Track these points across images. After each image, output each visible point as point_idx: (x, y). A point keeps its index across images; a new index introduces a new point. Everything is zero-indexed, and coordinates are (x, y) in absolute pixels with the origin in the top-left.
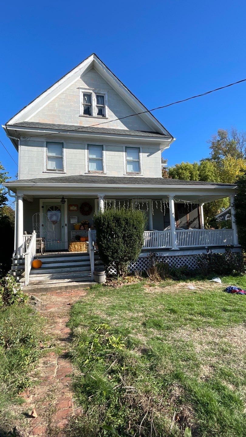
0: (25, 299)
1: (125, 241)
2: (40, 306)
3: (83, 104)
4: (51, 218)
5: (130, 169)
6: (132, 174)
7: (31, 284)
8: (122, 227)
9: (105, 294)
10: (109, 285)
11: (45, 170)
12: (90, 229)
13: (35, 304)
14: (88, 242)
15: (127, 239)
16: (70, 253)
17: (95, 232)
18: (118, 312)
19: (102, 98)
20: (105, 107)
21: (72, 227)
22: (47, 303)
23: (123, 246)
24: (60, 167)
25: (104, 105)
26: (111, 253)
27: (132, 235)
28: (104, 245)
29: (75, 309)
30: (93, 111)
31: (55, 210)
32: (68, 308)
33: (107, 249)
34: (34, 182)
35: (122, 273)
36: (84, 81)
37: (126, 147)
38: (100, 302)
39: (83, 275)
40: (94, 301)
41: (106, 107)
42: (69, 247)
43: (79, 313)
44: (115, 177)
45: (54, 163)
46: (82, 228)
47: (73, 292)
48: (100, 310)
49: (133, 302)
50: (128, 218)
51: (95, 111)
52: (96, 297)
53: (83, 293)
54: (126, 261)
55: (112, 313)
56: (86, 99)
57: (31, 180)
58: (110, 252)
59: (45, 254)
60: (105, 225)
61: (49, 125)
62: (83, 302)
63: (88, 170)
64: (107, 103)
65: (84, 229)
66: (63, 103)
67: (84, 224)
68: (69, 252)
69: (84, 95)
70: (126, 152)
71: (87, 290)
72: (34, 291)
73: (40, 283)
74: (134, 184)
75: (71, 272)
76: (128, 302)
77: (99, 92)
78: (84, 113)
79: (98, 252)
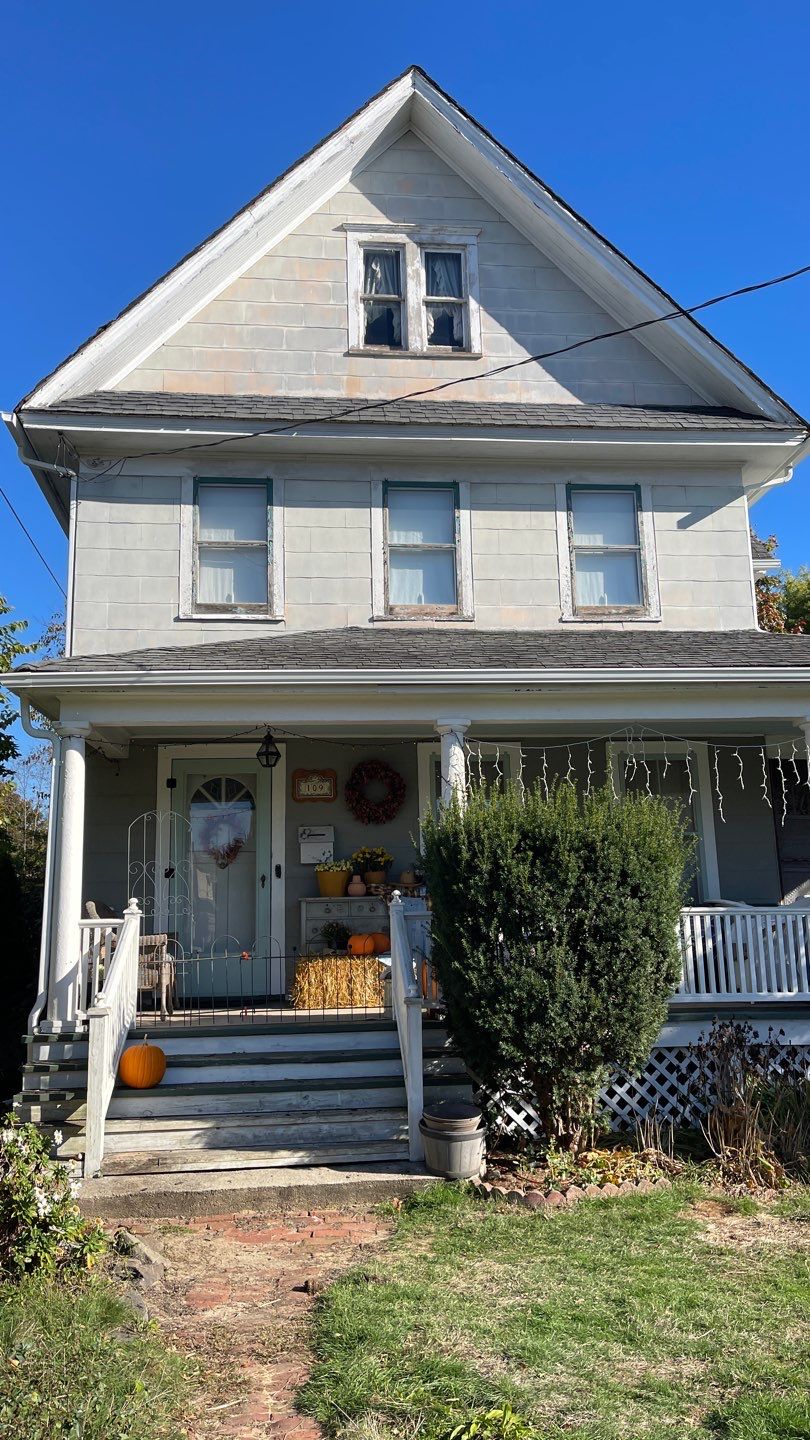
0: (91, 1251)
1: (584, 956)
2: (158, 1288)
3: (364, 300)
4: (206, 836)
5: (592, 589)
6: (604, 618)
7: (116, 1168)
8: (564, 885)
9: (486, 1242)
10: (504, 1191)
11: (186, 610)
12: (397, 892)
13: (137, 1275)
14: (387, 961)
15: (590, 946)
16: (299, 1013)
17: (423, 909)
18: (565, 1346)
19: (450, 264)
20: (467, 304)
21: (307, 884)
22: (194, 1273)
23: (571, 987)
24: (257, 591)
25: (460, 296)
26: (510, 1018)
27: (619, 925)
28: (473, 976)
29: (338, 1319)
30: (410, 329)
31: (228, 799)
32: (297, 1307)
33: (492, 1000)
34: (141, 667)
35: (566, 1129)
36: (369, 195)
37: (571, 488)
38: (464, 1285)
39: (365, 1135)
40: (430, 1276)
41: (473, 305)
42: (291, 981)
43: (361, 1339)
44: (516, 634)
45: (229, 573)
46: (357, 886)
47: (322, 1221)
48: (466, 1331)
49: (643, 1293)
50: (598, 838)
51: (419, 326)
52: (443, 1252)
53: (369, 1227)
54: (589, 1064)
55: (535, 1351)
56: (379, 276)
57: (126, 655)
58: (508, 1012)
59: (178, 1017)
60: (480, 873)
61: (210, 400)
62: (374, 1278)
63: (387, 601)
64: (476, 287)
65: (368, 893)
66: (273, 299)
67: (365, 867)
68: (290, 1006)
69: (369, 258)
70: (569, 509)
71: (389, 1212)
72: (127, 1205)
73: (155, 1164)
74: (619, 665)
75: (305, 1113)
76: (616, 1292)
77: (438, 239)
78: (368, 340)
79: (441, 1012)
